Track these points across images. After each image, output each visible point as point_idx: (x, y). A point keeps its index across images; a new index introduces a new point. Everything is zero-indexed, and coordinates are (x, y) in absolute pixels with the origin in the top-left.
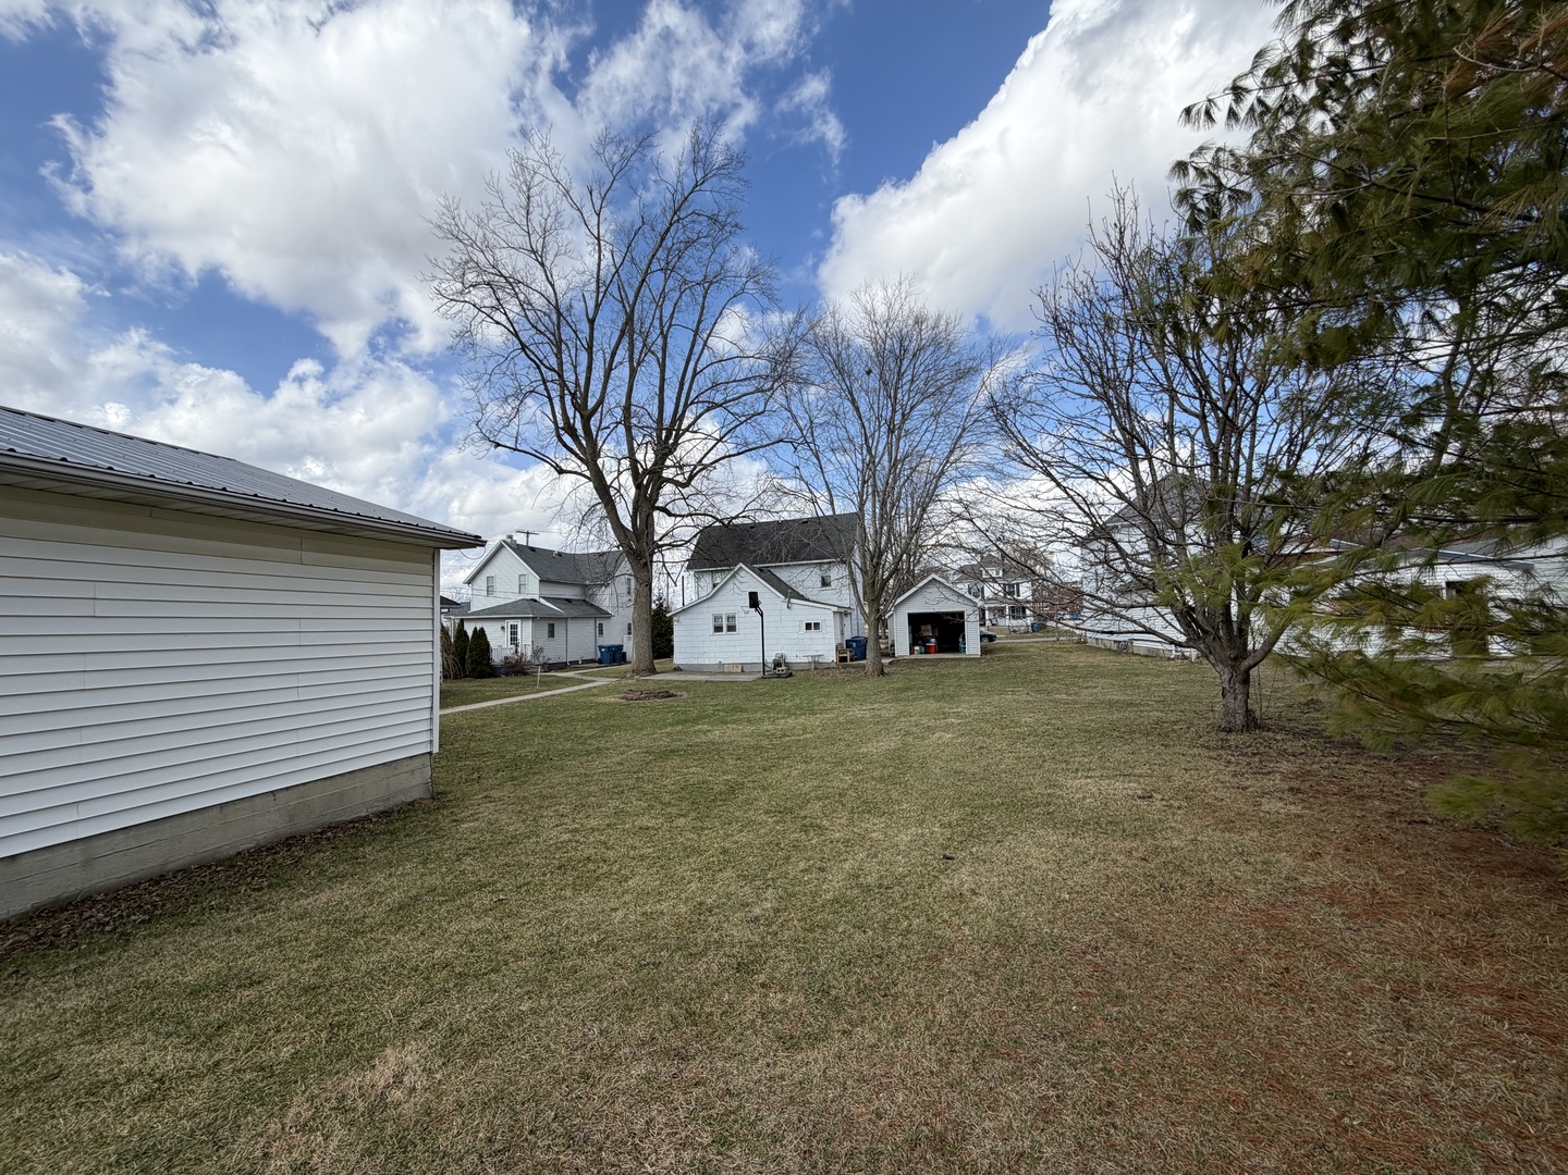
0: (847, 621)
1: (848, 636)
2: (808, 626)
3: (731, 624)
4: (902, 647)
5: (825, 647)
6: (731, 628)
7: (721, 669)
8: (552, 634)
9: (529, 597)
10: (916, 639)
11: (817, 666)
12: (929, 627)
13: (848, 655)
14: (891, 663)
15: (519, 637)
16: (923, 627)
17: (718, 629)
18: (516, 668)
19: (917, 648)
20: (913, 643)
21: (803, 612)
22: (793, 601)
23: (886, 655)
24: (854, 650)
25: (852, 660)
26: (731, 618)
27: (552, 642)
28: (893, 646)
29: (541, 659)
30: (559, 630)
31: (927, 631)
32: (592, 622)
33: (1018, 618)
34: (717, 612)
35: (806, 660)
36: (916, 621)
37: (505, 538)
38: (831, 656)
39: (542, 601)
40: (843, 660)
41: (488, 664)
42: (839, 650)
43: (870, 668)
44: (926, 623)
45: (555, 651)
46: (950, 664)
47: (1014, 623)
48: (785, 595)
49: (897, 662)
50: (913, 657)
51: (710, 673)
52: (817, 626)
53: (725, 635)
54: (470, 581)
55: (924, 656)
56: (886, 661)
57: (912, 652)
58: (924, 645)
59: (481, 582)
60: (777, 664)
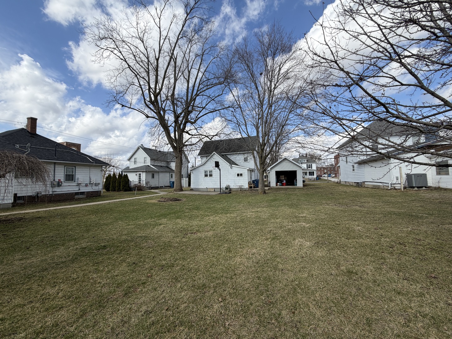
0: (253, 174)
1: (253, 179)
2: (238, 175)
3: (211, 174)
4: (273, 183)
5: (244, 183)
6: (211, 175)
7: (207, 190)
8: (153, 177)
9: (147, 165)
10: (278, 180)
11: (241, 190)
12: (283, 176)
13: (253, 186)
14: (268, 189)
15: (141, 178)
16: (281, 176)
17: (206, 176)
18: (139, 188)
19: (279, 184)
20: (277, 182)
21: (236, 170)
22: (233, 165)
23: (268, 186)
24: (254, 184)
25: (254, 188)
26: (211, 171)
27: (153, 180)
28: (270, 183)
29: (148, 185)
30: (156, 176)
31: (282, 178)
32: (169, 173)
33: (312, 175)
34: (206, 169)
35: (237, 187)
36: (278, 174)
37: (140, 145)
38: (246, 186)
39: (151, 166)
40: (251, 187)
41: (128, 186)
42: (249, 183)
43: (260, 191)
44: (282, 175)
45: (154, 183)
46: (292, 190)
47: (311, 177)
48: (230, 163)
49: (271, 189)
50: (277, 187)
51: (203, 191)
52: (241, 175)
53: (208, 178)
54: (129, 160)
55: (281, 187)
56: (266, 188)
57: (277, 185)
58: (281, 183)
59: (133, 159)
60: (226, 188)
